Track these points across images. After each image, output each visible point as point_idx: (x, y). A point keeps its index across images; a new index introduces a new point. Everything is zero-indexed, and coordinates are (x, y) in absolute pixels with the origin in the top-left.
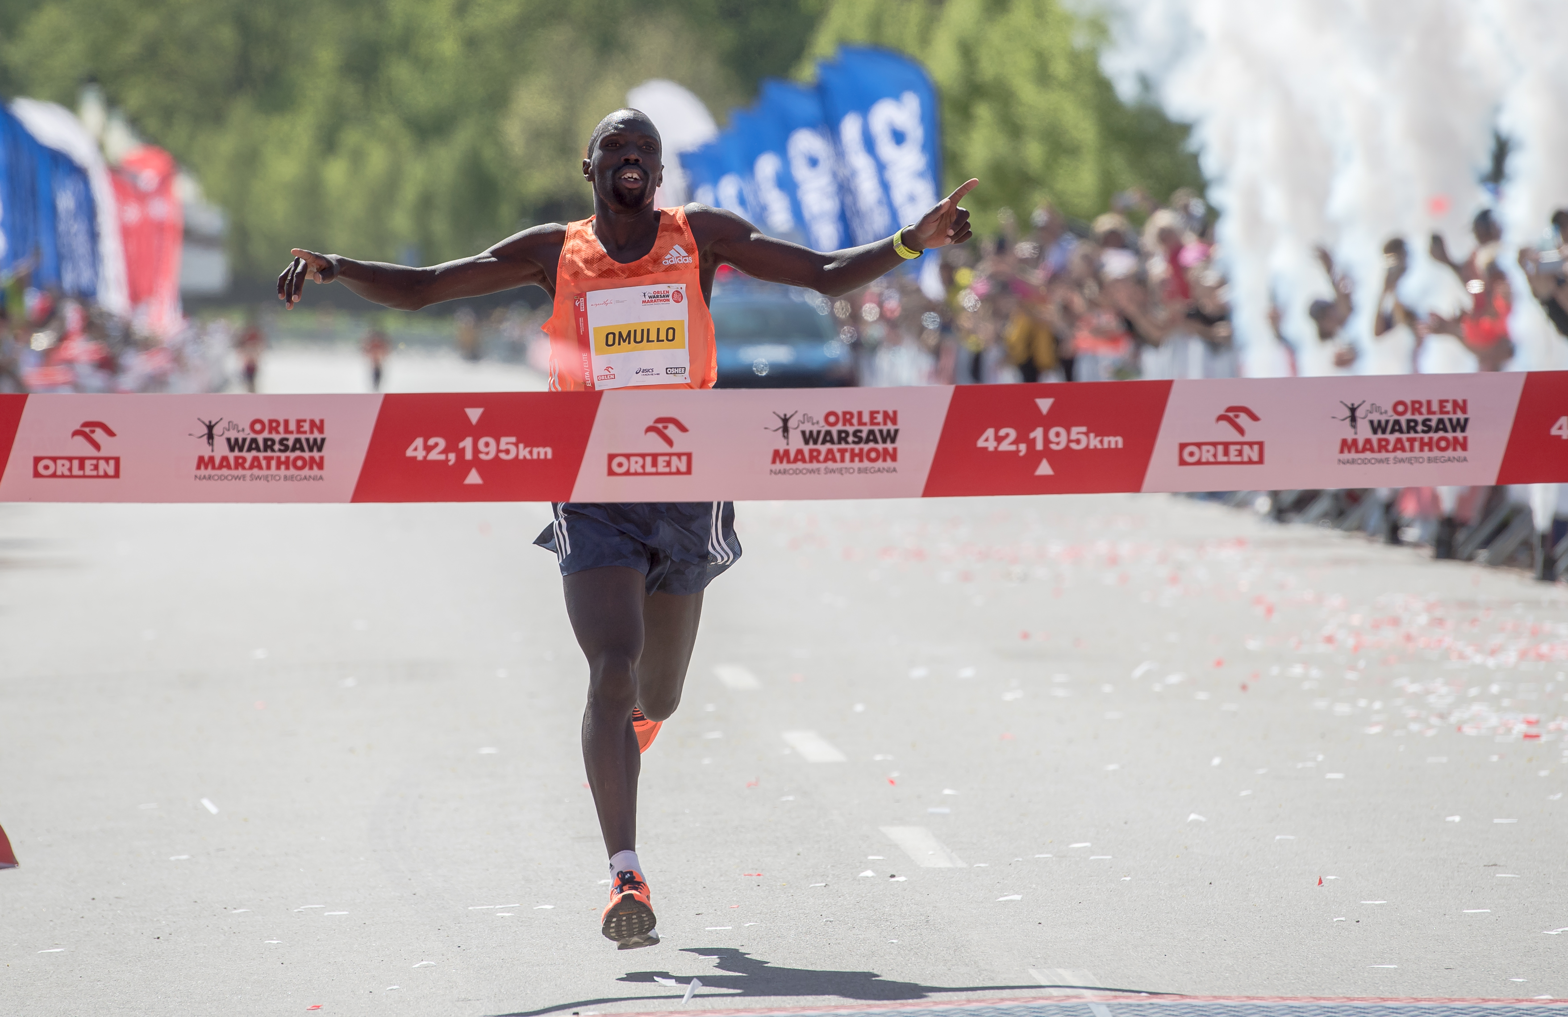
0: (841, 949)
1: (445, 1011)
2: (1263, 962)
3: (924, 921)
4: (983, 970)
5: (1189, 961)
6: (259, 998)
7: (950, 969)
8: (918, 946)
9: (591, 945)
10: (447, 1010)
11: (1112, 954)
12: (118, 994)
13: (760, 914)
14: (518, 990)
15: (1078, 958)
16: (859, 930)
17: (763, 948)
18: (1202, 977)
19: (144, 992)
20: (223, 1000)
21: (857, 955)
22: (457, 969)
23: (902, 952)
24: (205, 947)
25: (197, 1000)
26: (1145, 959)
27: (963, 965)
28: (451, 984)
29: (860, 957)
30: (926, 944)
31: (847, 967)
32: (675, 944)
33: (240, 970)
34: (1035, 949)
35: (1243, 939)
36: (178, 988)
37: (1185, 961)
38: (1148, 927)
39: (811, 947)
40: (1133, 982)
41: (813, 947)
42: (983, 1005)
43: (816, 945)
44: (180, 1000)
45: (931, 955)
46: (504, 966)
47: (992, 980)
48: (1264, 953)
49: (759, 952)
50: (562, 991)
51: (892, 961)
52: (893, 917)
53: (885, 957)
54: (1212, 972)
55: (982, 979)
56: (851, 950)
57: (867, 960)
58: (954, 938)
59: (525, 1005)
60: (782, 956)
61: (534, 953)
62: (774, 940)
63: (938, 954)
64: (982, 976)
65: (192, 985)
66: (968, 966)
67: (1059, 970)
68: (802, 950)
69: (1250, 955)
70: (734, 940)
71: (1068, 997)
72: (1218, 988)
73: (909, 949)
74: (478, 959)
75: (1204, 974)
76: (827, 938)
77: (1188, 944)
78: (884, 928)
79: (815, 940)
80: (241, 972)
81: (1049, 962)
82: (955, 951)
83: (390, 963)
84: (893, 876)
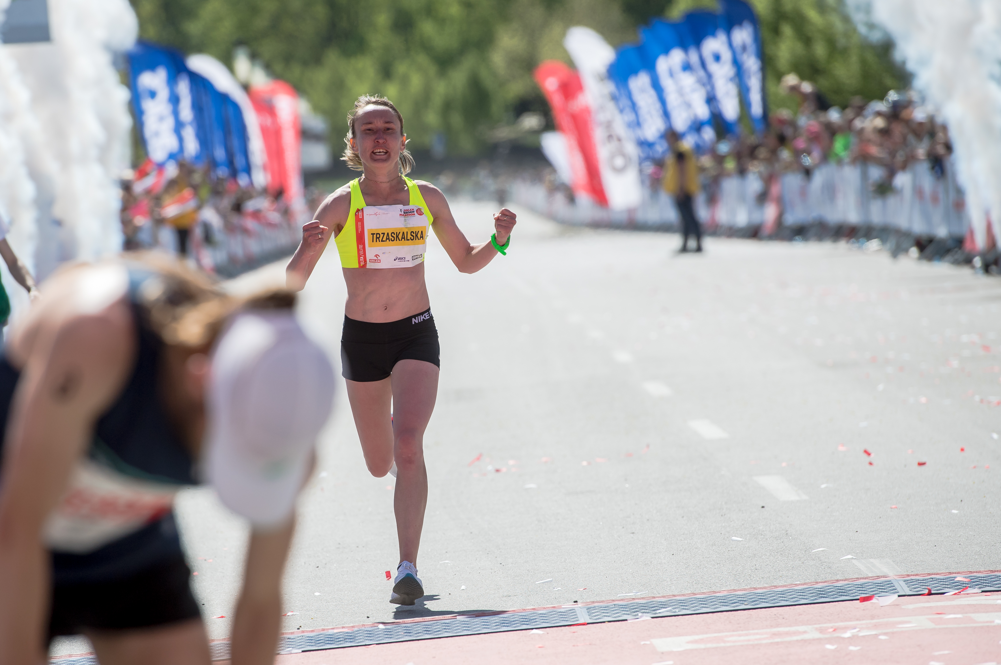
0: (735, 554)
1: (496, 603)
2: (998, 548)
3: (785, 534)
4: (824, 562)
5: (952, 550)
6: (383, 601)
7: (803, 563)
8: (782, 549)
9: (581, 559)
10: (497, 603)
11: (903, 548)
12: (298, 601)
13: (683, 534)
14: (539, 589)
15: (883, 552)
16: (745, 541)
17: (687, 556)
18: (961, 559)
19: (313, 600)
20: (361, 602)
21: (745, 557)
22: (501, 578)
23: (773, 554)
24: (348, 571)
25: (346, 603)
26: (924, 550)
27: (811, 559)
28: (498, 587)
29: (747, 558)
30: (787, 548)
31: (739, 565)
32: (632, 556)
33: (370, 584)
34: (855, 547)
35: (985, 535)
36: (334, 597)
37: (949, 550)
38: (924, 530)
39: (716, 553)
40: (918, 565)
41: (717, 553)
42: (826, 584)
43: (719, 552)
44: (335, 604)
45: (791, 555)
46: (529, 574)
47: (829, 568)
48: (998, 542)
49: (685, 558)
50: (565, 588)
51: (767, 559)
52: (765, 532)
53: (762, 558)
54: (967, 556)
55: (823, 568)
56: (741, 554)
57: (751, 559)
58: (804, 544)
59: (544, 598)
60: (699, 560)
61: (547, 566)
62: (693, 550)
63: (795, 554)
64: (823, 566)
65: (341, 595)
66: (814, 560)
67: (871, 560)
68: (711, 555)
69: (990, 544)
70: (668, 552)
71: (879, 577)
72: (971, 565)
73: (777, 551)
74: (513, 571)
75: (962, 557)
76: (725, 547)
77: (950, 539)
78: (760, 539)
79: (719, 549)
80: (370, 585)
81: (865, 555)
82: (805, 551)
83: (460, 576)
84: (763, 507)
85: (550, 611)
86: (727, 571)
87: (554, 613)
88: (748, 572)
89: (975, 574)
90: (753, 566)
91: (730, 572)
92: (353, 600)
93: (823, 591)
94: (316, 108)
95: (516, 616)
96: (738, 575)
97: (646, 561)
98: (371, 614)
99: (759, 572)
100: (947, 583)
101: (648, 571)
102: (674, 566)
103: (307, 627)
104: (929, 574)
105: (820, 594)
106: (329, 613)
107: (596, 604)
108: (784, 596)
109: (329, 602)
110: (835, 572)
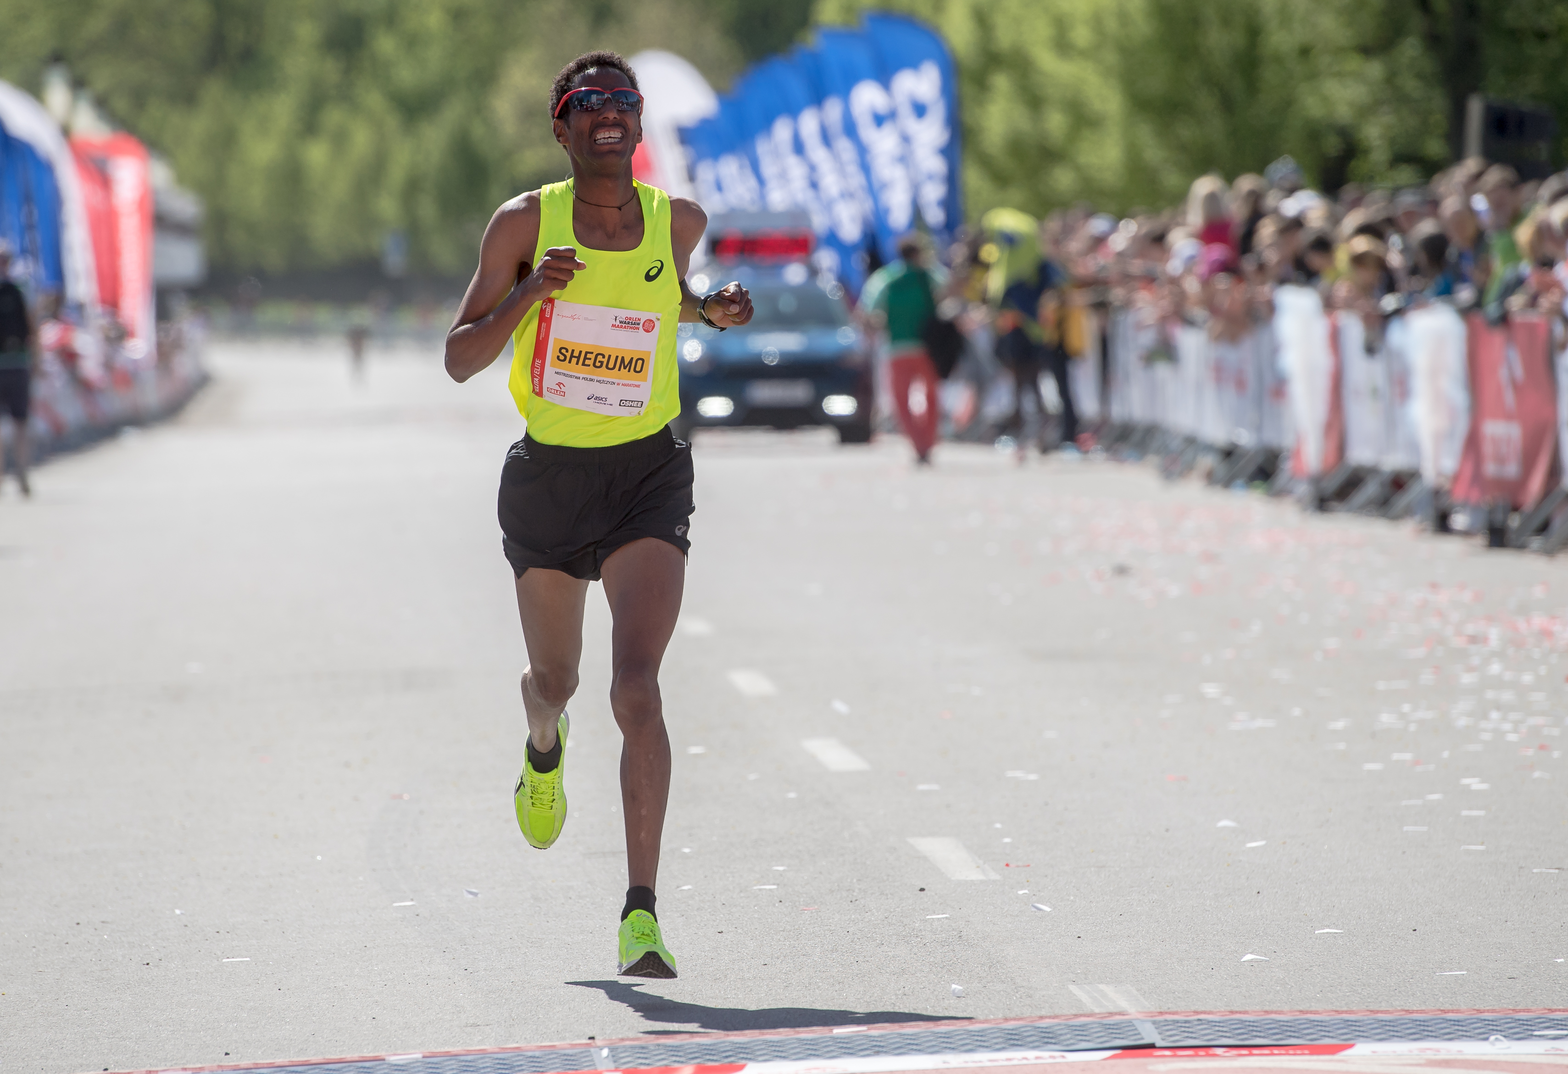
0: (870, 967)
1: (453, 1037)
2: (1316, 974)
3: (957, 937)
4: (1021, 987)
5: (1237, 974)
6: (256, 1026)
7: (985, 987)
8: (951, 962)
9: (605, 966)
10: (455, 1036)
11: (1156, 968)
12: (107, 1023)
13: (784, 931)
14: (529, 1014)
15: (1121, 973)
16: (888, 947)
17: (787, 967)
18: (1252, 991)
19: (134, 1021)
20: (218, 1028)
21: (887, 972)
22: (465, 993)
23: (934, 969)
24: (197, 973)
25: (191, 1028)
26: (1191, 973)
27: (999, 982)
28: (458, 1009)
29: (890, 975)
30: (959, 961)
31: (877, 986)
32: (694, 964)
33: (235, 997)
34: (1075, 964)
35: (1294, 951)
36: (170, 1016)
37: (1233, 974)
38: (1193, 939)
39: (838, 965)
40: (1179, 997)
41: (840, 965)
42: (1021, 1023)
43: (843, 963)
44: (172, 1029)
45: (965, 972)
46: (514, 989)
47: (1029, 997)
48: (1316, 965)
49: (784, 971)
50: (576, 1014)
51: (924, 979)
52: (923, 933)
53: (916, 975)
54: (1262, 986)
55: (1018, 996)
56: (879, 968)
57: (897, 977)
58: (989, 954)
59: (537, 1030)
60: (807, 975)
61: (546, 975)
62: (798, 958)
63: (972, 971)
64: (1019, 993)
65: (184, 1013)
66: (1005, 983)
67: (1102, 987)
68: (828, 968)
69: (1302, 967)
70: (756, 959)
71: (1111, 1014)
72: (1269, 1002)
73: (942, 966)
74: (487, 982)
75: (1253, 988)
76: (854, 955)
77: (1236, 957)
78: (914, 944)
79: (842, 957)
80: (236, 999)
81: (1090, 978)
82: (990, 967)
83: (394, 987)
84: (922, 890)
85: (547, 1052)
86: (854, 995)
87: (554, 1056)
88: (891, 999)
89: (1273, 1016)
90: (899, 990)
91: (859, 997)
92: (205, 1024)
93: (1015, 1034)
95: (487, 1060)
96: (873, 1004)
97: (718, 973)
98: (234, 1048)
99: (909, 1000)
100: (1224, 1029)
101: (720, 992)
102: (765, 983)
103: (120, 1067)
104: (1197, 1013)
105: (1011, 1039)
106: (160, 1044)
107: (627, 1043)
108: (949, 1040)
109: (161, 1026)
110: (1039, 1005)
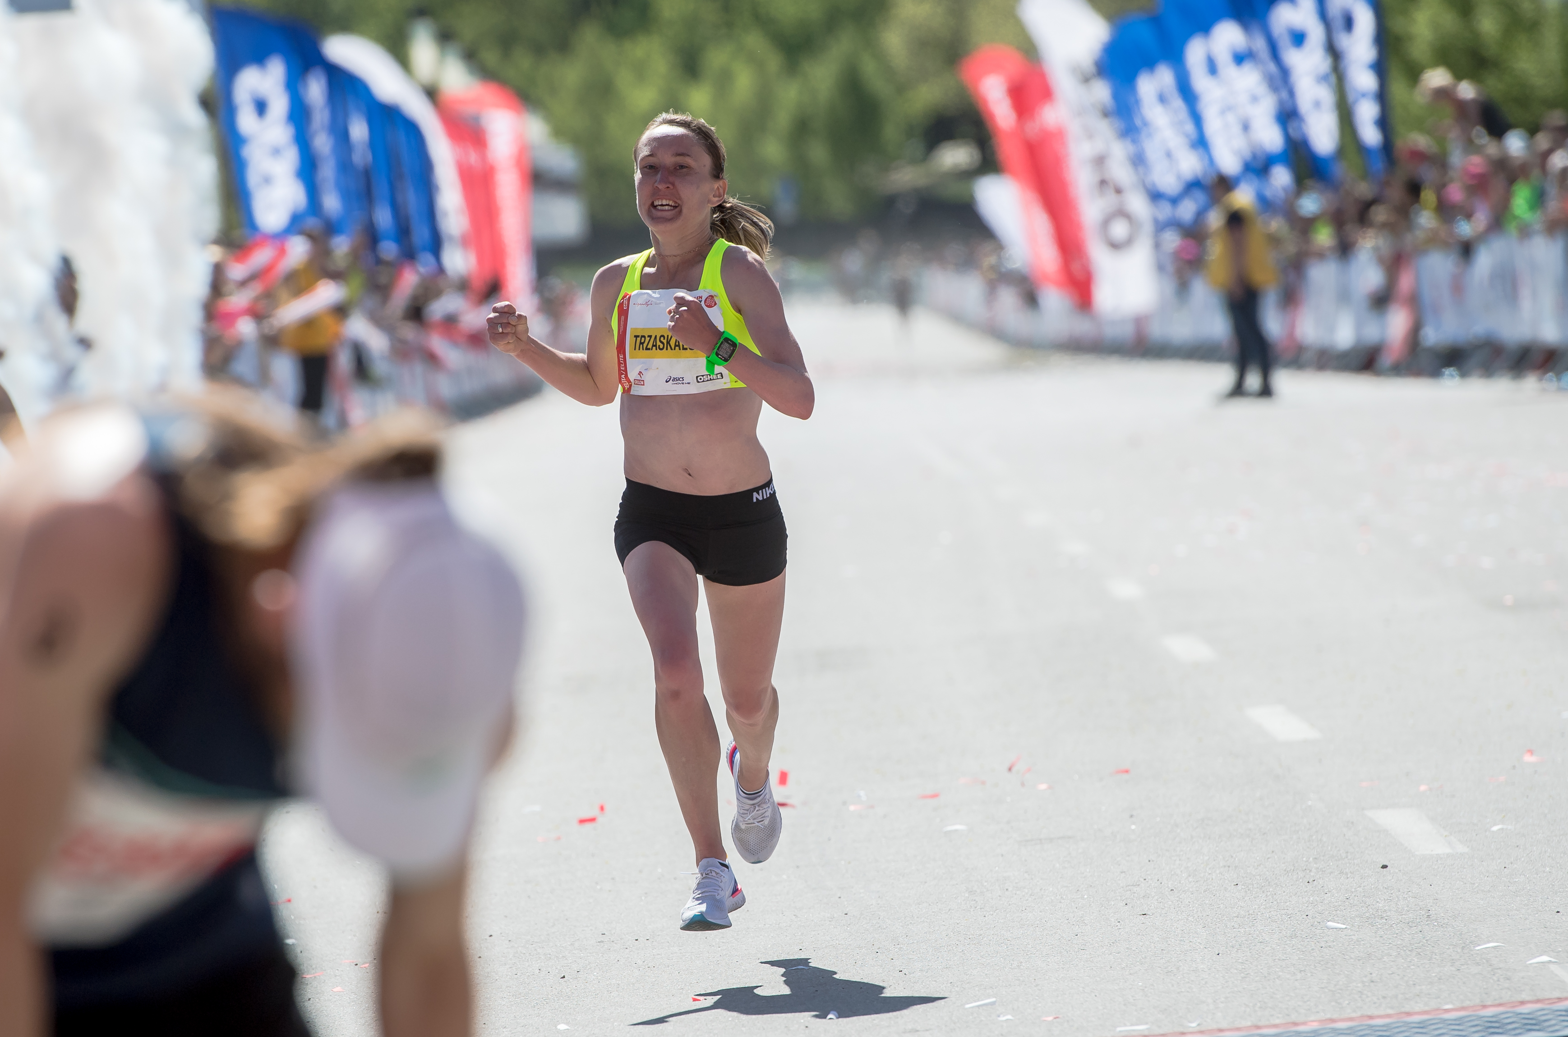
0: (1333, 953)
3: (1426, 916)
4: (1497, 969)
7: (1459, 970)
8: (1420, 945)
9: (1048, 962)
13: (1237, 917)
16: (1352, 930)
17: (1243, 957)
21: (1351, 958)
23: (1402, 953)
27: (1474, 963)
29: (1355, 961)
30: (1429, 943)
31: (1341, 973)
32: (1143, 956)
34: (1555, 941)
36: (593, 1032)
39: (1298, 952)
41: (1300, 952)
42: (1501, 1009)
43: (1304, 950)
45: (1436, 955)
46: (953, 990)
47: (1508, 979)
49: (1240, 961)
50: (1020, 1015)
51: (1392, 963)
52: (1389, 914)
53: (1384, 960)
55: (1496, 979)
56: (1343, 954)
57: (1363, 963)
58: (1461, 934)
60: (1266, 964)
61: (986, 975)
62: (1255, 946)
63: (1443, 953)
64: (1497, 975)
65: (607, 1028)
66: (1480, 965)
68: (1288, 956)
70: (1209, 949)
73: (1410, 949)
74: (924, 984)
76: (1315, 941)
78: (1379, 926)
79: (1302, 943)
80: (661, 1010)
82: (1463, 948)
83: (826, 993)
84: (1384, 867)
86: (1318, 984)
90: (1366, 976)
91: (1323, 986)
93: (1495, 1022)
94: (559, 132)
96: (1339, 993)
97: (1169, 966)
99: (1377, 987)
101: (1173, 986)
102: (1221, 975)
105: (1490, 1028)
110: (1519, 987)
